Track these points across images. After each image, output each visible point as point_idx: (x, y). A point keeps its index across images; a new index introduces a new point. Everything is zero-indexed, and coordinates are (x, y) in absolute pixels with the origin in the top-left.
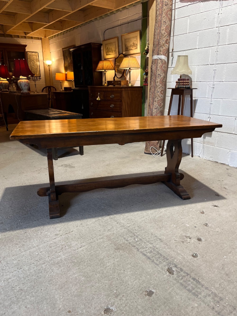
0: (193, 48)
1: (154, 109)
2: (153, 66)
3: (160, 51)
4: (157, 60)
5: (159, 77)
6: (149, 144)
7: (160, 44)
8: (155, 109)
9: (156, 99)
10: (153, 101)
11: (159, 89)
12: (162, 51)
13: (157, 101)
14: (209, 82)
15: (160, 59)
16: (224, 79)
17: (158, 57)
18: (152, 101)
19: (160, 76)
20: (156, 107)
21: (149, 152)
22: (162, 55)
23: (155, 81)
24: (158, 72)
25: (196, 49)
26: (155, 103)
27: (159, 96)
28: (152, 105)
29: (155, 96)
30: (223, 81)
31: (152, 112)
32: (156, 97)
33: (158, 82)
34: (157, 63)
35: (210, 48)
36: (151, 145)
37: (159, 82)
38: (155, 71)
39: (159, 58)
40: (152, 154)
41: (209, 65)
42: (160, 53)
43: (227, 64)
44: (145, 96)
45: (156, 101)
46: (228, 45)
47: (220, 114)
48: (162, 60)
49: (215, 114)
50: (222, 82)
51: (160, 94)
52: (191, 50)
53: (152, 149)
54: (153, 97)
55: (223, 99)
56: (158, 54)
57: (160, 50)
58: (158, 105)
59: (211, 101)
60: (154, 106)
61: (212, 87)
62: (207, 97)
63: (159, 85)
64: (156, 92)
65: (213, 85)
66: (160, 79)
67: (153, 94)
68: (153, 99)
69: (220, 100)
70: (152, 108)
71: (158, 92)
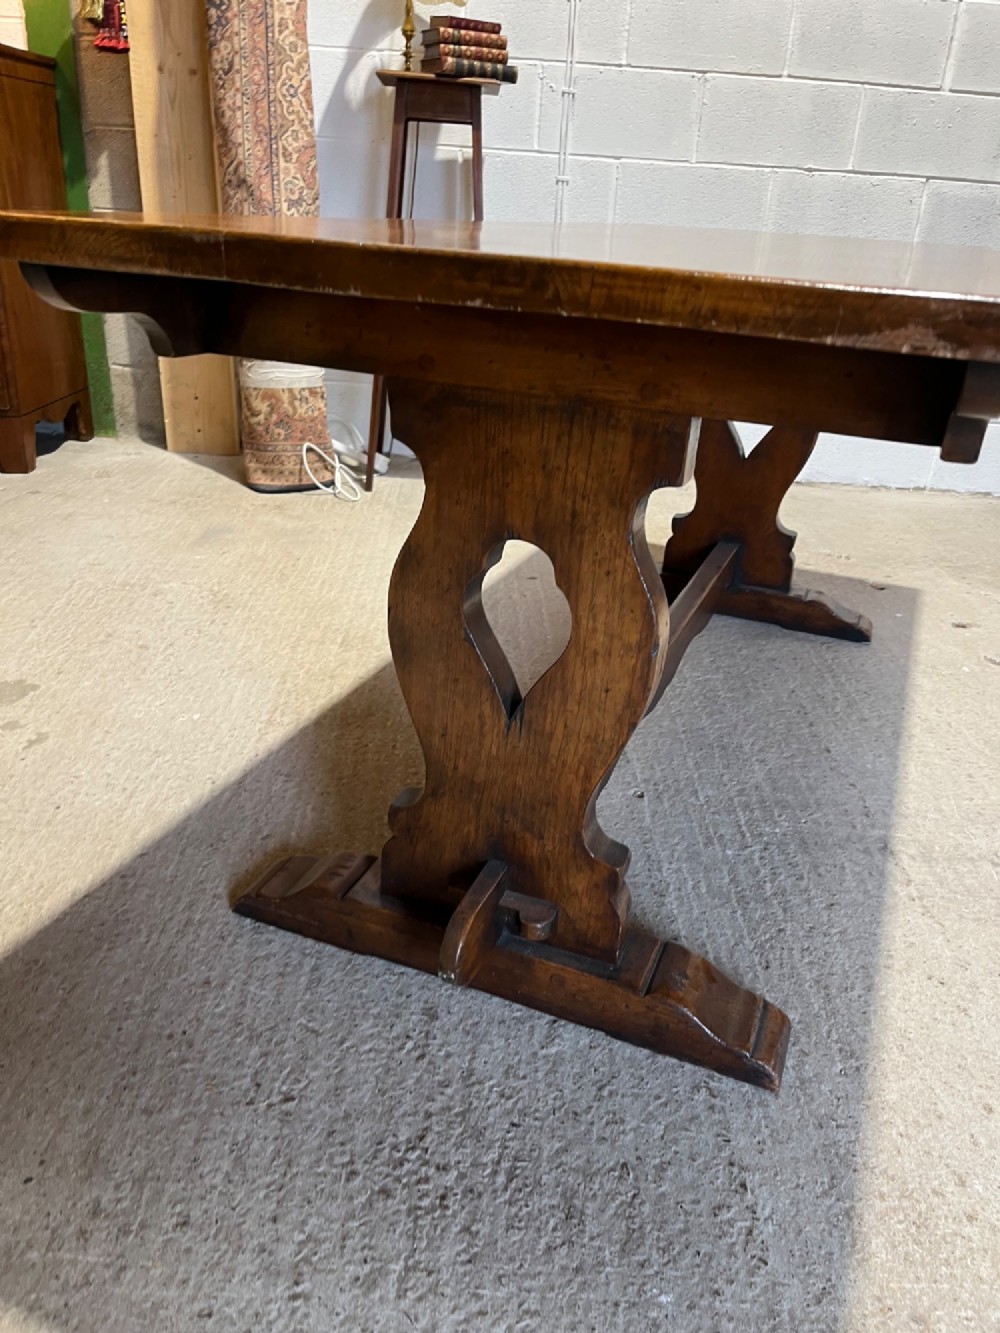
1: (289, 209)
6: (282, 432)
8: (292, 204)
9: (289, 142)
10: (271, 153)
11: (299, 74)
13: (295, 156)
14: (545, 63)
16: (625, 55)
18: (260, 154)
20: (295, 197)
21: (291, 479)
23: (265, 15)
26: (283, 164)
27: (301, 120)
28: (267, 179)
29: (280, 121)
30: (620, 66)
32: (283, 129)
33: (283, 25)
36: (299, 435)
37: (291, 27)
40: (317, 488)
44: (86, 129)
45: (287, 156)
50: (613, 68)
51: (304, 105)
53: (312, 455)
54: (264, 122)
55: (623, 160)
58: (302, 184)
59: (561, 166)
60: (282, 185)
61: (563, 93)
62: (536, 148)
63: (294, 47)
64: (285, 92)
65: (571, 81)
66: (294, 7)
67: (265, 103)
68: (270, 136)
69: (609, 165)
70: (270, 198)
71: (292, 91)
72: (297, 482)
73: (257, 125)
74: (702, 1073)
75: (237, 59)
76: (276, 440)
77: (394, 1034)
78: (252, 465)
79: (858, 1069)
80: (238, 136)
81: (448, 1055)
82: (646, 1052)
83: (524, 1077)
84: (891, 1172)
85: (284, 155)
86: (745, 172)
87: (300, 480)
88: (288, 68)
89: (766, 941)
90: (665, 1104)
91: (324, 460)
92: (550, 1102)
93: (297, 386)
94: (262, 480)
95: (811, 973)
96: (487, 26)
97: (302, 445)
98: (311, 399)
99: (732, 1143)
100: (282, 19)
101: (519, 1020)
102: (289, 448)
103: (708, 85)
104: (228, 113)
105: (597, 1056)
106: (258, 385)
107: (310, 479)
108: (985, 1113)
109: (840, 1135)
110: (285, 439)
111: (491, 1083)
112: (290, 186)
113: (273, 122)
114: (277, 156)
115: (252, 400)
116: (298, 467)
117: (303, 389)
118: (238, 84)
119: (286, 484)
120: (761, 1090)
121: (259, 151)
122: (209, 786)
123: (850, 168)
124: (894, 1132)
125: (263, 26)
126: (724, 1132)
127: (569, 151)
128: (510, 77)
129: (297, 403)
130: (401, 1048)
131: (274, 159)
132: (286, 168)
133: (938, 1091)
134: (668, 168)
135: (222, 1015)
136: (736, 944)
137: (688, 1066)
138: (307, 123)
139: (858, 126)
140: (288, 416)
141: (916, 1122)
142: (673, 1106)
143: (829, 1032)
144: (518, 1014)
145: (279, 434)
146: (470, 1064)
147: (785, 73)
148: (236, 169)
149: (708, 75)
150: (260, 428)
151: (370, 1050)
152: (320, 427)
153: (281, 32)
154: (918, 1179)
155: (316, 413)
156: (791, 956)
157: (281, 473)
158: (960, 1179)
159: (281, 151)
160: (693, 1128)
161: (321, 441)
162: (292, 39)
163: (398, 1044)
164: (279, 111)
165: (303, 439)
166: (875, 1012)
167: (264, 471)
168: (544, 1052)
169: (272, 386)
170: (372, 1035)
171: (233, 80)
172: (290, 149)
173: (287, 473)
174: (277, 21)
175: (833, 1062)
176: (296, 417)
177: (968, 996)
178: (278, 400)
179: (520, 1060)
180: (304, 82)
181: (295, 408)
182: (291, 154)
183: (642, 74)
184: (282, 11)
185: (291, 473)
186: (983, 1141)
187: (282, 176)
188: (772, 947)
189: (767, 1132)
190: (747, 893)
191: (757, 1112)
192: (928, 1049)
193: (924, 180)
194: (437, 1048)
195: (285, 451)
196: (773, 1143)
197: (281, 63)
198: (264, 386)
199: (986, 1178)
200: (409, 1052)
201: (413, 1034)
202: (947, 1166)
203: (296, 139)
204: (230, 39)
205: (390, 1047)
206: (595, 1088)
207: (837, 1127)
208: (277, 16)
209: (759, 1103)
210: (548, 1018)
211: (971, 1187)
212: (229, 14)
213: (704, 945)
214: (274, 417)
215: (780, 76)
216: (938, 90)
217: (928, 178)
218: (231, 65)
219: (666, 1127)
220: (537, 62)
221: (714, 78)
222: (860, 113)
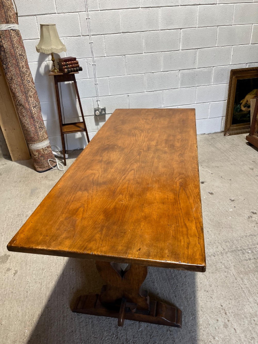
0: (50, 13)
1: (34, 109)
2: (3, 42)
3: (10, 17)
4: (8, 31)
5: (23, 60)
6: (43, 158)
7: (6, 5)
8: (34, 107)
9: (31, 94)
11: (29, 77)
12: (12, 17)
13: (32, 96)
14: (87, 59)
15: (13, 30)
16: (106, 54)
17: (9, 27)
18: (24, 98)
19: (24, 57)
20: (35, 105)
22: (13, 23)
23: (18, 66)
24: (17, 50)
25: (55, 13)
26: (30, 99)
27: (32, 88)
28: (27, 103)
29: (27, 89)
30: (105, 57)
31: (31, 113)
32: (28, 91)
33: (23, 67)
34: (9, 36)
35: (78, 13)
36: (47, 158)
37: (25, 67)
38: (12, 50)
39: (12, 28)
41: (80, 36)
42: (11, 20)
43: (105, 35)
45: (31, 97)
46: (101, 10)
47: (110, 95)
48: (17, 31)
49: (104, 95)
50: (103, 57)
51: (32, 84)
52: (46, 15)
53: (51, 161)
55: (110, 77)
56: (7, 22)
57: (8, 16)
58: (35, 102)
59: (96, 81)
60: (31, 104)
61: (93, 65)
62: (89, 78)
63: (27, 71)
64: (27, 82)
65: (94, 62)
66: (25, 62)
67: (23, 86)
68: (26, 93)
69: (107, 79)
70: (28, 107)
71: (29, 82)
72: (48, 168)
73: (22, 91)
74: (168, 327)
75: (13, 77)
76: (41, 160)
77: (111, 334)
78: (37, 167)
79: (195, 318)
80: (18, 94)
81: (122, 336)
82: (157, 325)
83: (137, 337)
84: (202, 340)
85: (30, 97)
86: (138, 75)
87: (49, 168)
88: (26, 76)
89: (175, 290)
90: (163, 336)
91: (53, 161)
92: (142, 342)
93: (44, 147)
94: (40, 170)
95: (184, 295)
96: (73, 59)
97: (48, 160)
98: (48, 149)
99: (175, 341)
100: (22, 65)
101: (133, 324)
102: (45, 161)
103: (126, 58)
104: (14, 89)
105: (149, 328)
106: (35, 149)
107: (51, 167)
108: (217, 321)
109: (193, 334)
110: (44, 160)
111: (131, 340)
112: (33, 103)
113: (26, 90)
114: (28, 97)
115: (34, 152)
116: (48, 165)
117: (45, 147)
118: (15, 82)
119: (46, 169)
120: (179, 328)
121: (24, 97)
122: (57, 277)
123: (162, 71)
124: (202, 331)
125: (18, 68)
126: (174, 339)
127: (97, 77)
128: (81, 69)
129: (45, 151)
130: (113, 337)
131: (28, 98)
132: (31, 99)
133: (209, 319)
134: (120, 77)
135: (78, 339)
136: (169, 292)
137: (165, 326)
138: (34, 87)
139: (162, 62)
140: (43, 154)
141: (206, 327)
142: (164, 336)
143: (189, 310)
144: (133, 322)
145: (42, 159)
146: (126, 337)
147: (144, 52)
148: (19, 102)
149: (126, 56)
150: (37, 158)
151: (108, 339)
152: (51, 154)
153: (23, 69)
154: (207, 340)
155: (50, 152)
156: (180, 292)
157: (44, 167)
158: (214, 337)
159: (29, 96)
160: (168, 340)
161: (52, 157)
162: (26, 69)
163: (112, 336)
164: (26, 87)
165: (48, 158)
166: (196, 302)
167: (40, 168)
168: (139, 330)
169: (38, 149)
170: (107, 335)
171: (13, 82)
172: (31, 95)
173: (46, 167)
174: (21, 66)
175: (190, 317)
176: (45, 154)
177: (212, 293)
178: (40, 151)
179: (135, 333)
180: (31, 79)
181: (44, 152)
182: (31, 96)
183: (110, 58)
184: (22, 63)
185: (47, 167)
186: (217, 328)
187: (30, 102)
188: (176, 291)
189: (181, 337)
190: (170, 277)
191: (179, 333)
192: (206, 309)
193: (179, 71)
194: (119, 335)
195: (44, 162)
196: (182, 339)
197: (25, 76)
198: (36, 149)
199: (218, 336)
200: (115, 337)
201: (114, 333)
202: (211, 335)
203: (32, 92)
204: (10, 72)
205: (111, 337)
206: (150, 336)
207: (193, 332)
208: (21, 65)
209: (179, 331)
210: (138, 322)
211: (216, 339)
212: (9, 66)
213: (163, 294)
214: (40, 155)
215: (142, 53)
216: (179, 50)
217: (180, 70)
218: (12, 78)
219: (164, 341)
220: (85, 59)
221: (127, 56)
222: (162, 58)
